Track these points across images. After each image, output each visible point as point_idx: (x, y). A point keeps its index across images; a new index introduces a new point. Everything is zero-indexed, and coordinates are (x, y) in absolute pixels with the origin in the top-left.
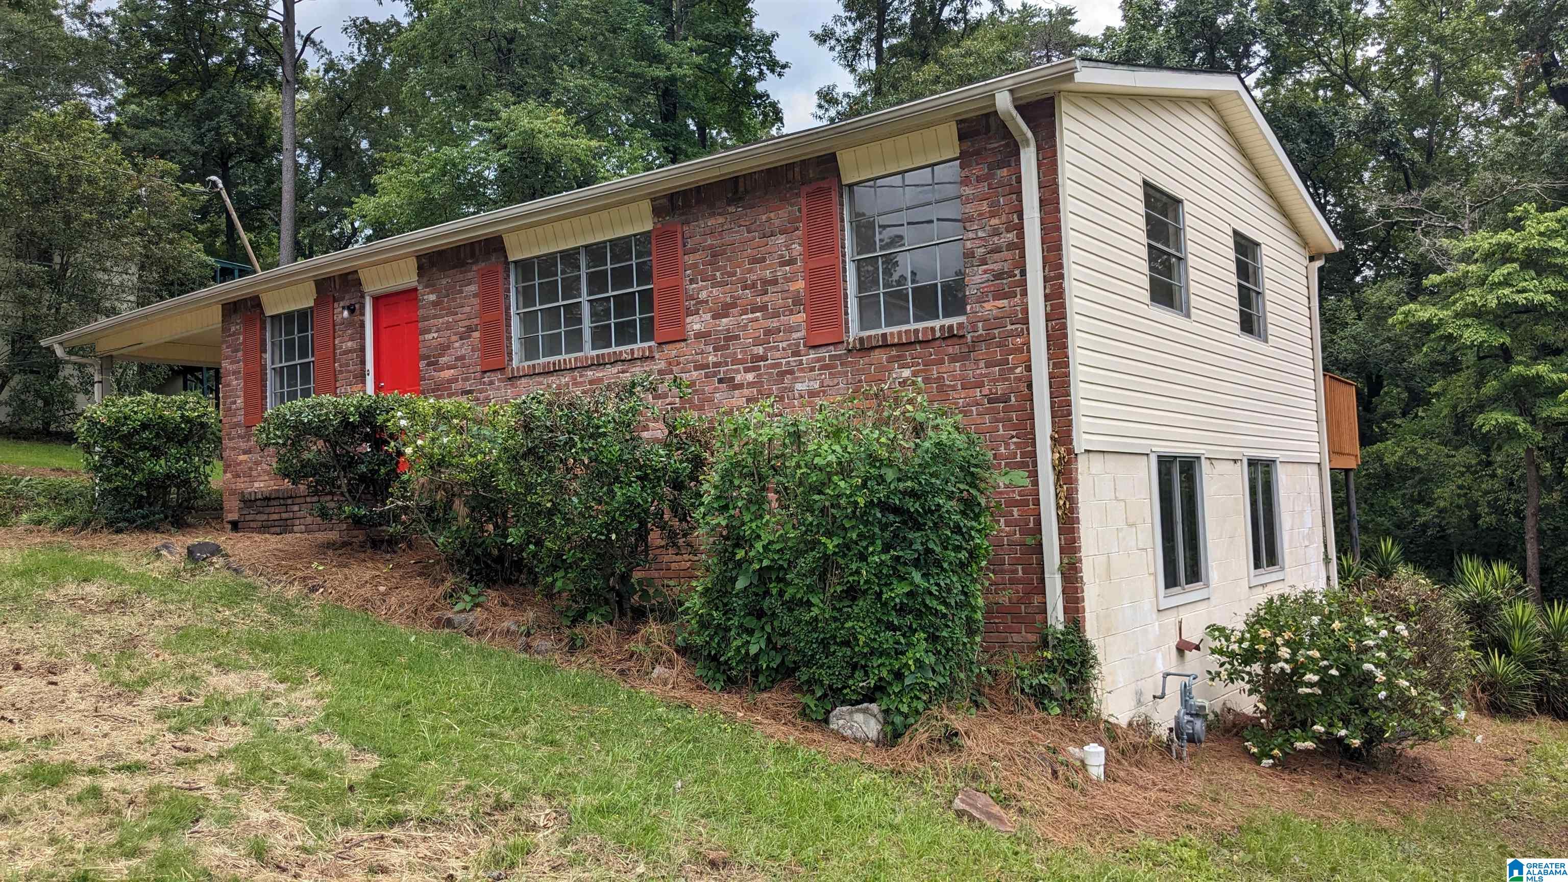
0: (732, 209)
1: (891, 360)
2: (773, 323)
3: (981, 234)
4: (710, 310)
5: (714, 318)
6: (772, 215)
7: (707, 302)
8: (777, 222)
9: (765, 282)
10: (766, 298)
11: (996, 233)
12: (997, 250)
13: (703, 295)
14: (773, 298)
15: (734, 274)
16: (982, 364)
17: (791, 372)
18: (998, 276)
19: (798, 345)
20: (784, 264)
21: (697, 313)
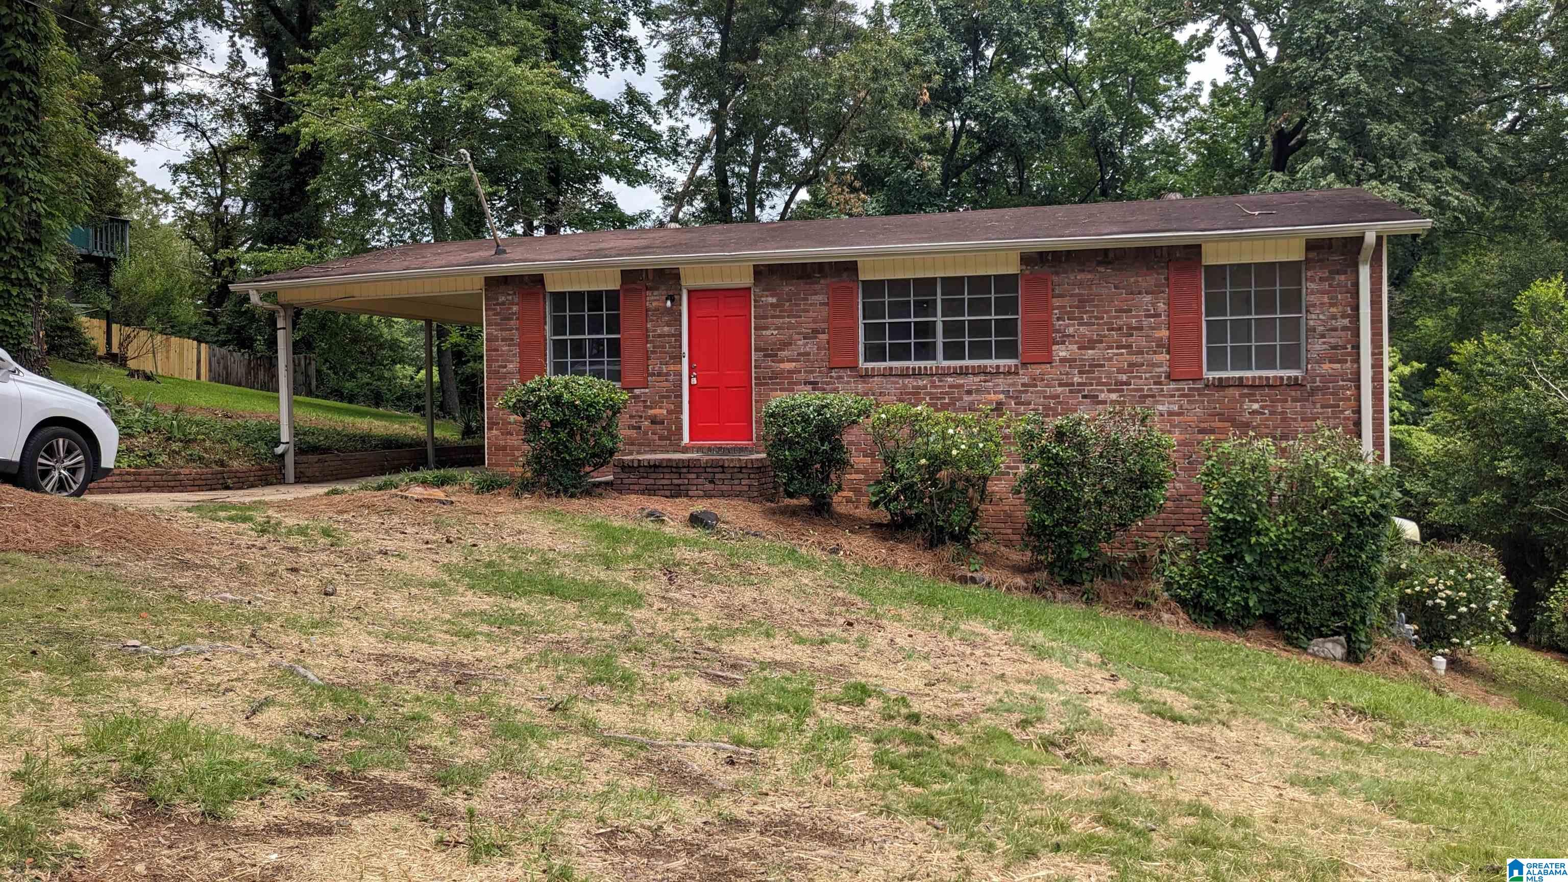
0: (1102, 269)
1: (1242, 396)
2: (1138, 359)
3: (1321, 317)
4: (1076, 343)
5: (1079, 348)
6: (1140, 279)
7: (1074, 336)
8: (1144, 284)
9: (1130, 328)
10: (1131, 339)
11: (1334, 317)
12: (1335, 329)
13: (1071, 330)
14: (1137, 340)
15: (1102, 318)
16: (1318, 405)
17: (1153, 396)
18: (1334, 348)
19: (1160, 377)
20: (1148, 316)
21: (1063, 343)
